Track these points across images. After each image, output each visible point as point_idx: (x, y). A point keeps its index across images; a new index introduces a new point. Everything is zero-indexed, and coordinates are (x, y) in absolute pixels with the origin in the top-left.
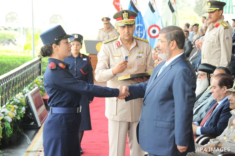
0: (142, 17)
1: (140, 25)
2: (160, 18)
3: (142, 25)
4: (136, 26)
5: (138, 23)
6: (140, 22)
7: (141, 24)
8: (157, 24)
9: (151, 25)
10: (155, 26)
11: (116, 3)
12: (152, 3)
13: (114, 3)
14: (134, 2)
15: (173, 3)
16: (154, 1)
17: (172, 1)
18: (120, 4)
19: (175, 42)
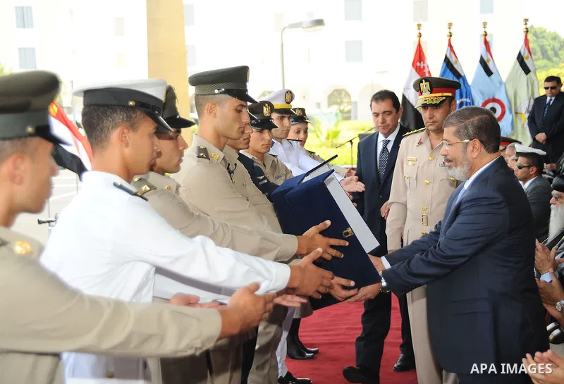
0: (469, 86)
1: (464, 100)
2: (503, 86)
3: (468, 100)
4: (458, 102)
5: (461, 96)
6: (464, 95)
7: (466, 98)
8: (497, 97)
9: (487, 99)
10: (494, 100)
11: (418, 64)
12: (485, 59)
13: (414, 64)
14: (453, 60)
15: (527, 58)
16: (489, 55)
17: (525, 54)
18: (425, 65)
19: (477, 142)
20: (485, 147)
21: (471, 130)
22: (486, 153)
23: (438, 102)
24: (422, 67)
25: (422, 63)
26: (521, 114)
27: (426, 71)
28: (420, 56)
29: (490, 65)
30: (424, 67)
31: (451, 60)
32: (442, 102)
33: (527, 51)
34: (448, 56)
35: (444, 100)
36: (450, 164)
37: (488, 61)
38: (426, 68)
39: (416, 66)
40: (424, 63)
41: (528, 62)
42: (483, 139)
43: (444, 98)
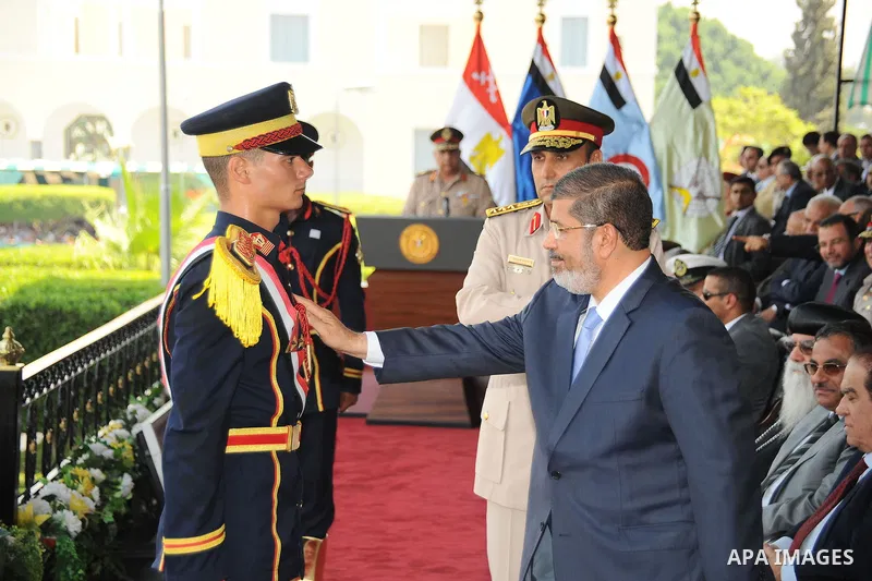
2: (646, 130)
8: (632, 152)
9: (612, 154)
10: (628, 158)
11: (475, 76)
12: (612, 72)
13: (467, 76)
14: (546, 71)
15: (696, 73)
16: (619, 65)
17: (691, 65)
18: (490, 79)
19: (611, 230)
20: (625, 239)
21: (601, 205)
22: (628, 249)
23: (568, 146)
24: (483, 82)
25: (483, 74)
26: (680, 188)
27: (492, 90)
28: (478, 59)
29: (621, 86)
30: (487, 83)
31: (542, 70)
32: (574, 148)
33: (695, 61)
34: (537, 62)
35: (578, 146)
36: (559, 263)
37: (618, 76)
38: (491, 85)
39: (472, 79)
40: (487, 74)
41: (698, 83)
42: (622, 223)
43: (581, 141)
